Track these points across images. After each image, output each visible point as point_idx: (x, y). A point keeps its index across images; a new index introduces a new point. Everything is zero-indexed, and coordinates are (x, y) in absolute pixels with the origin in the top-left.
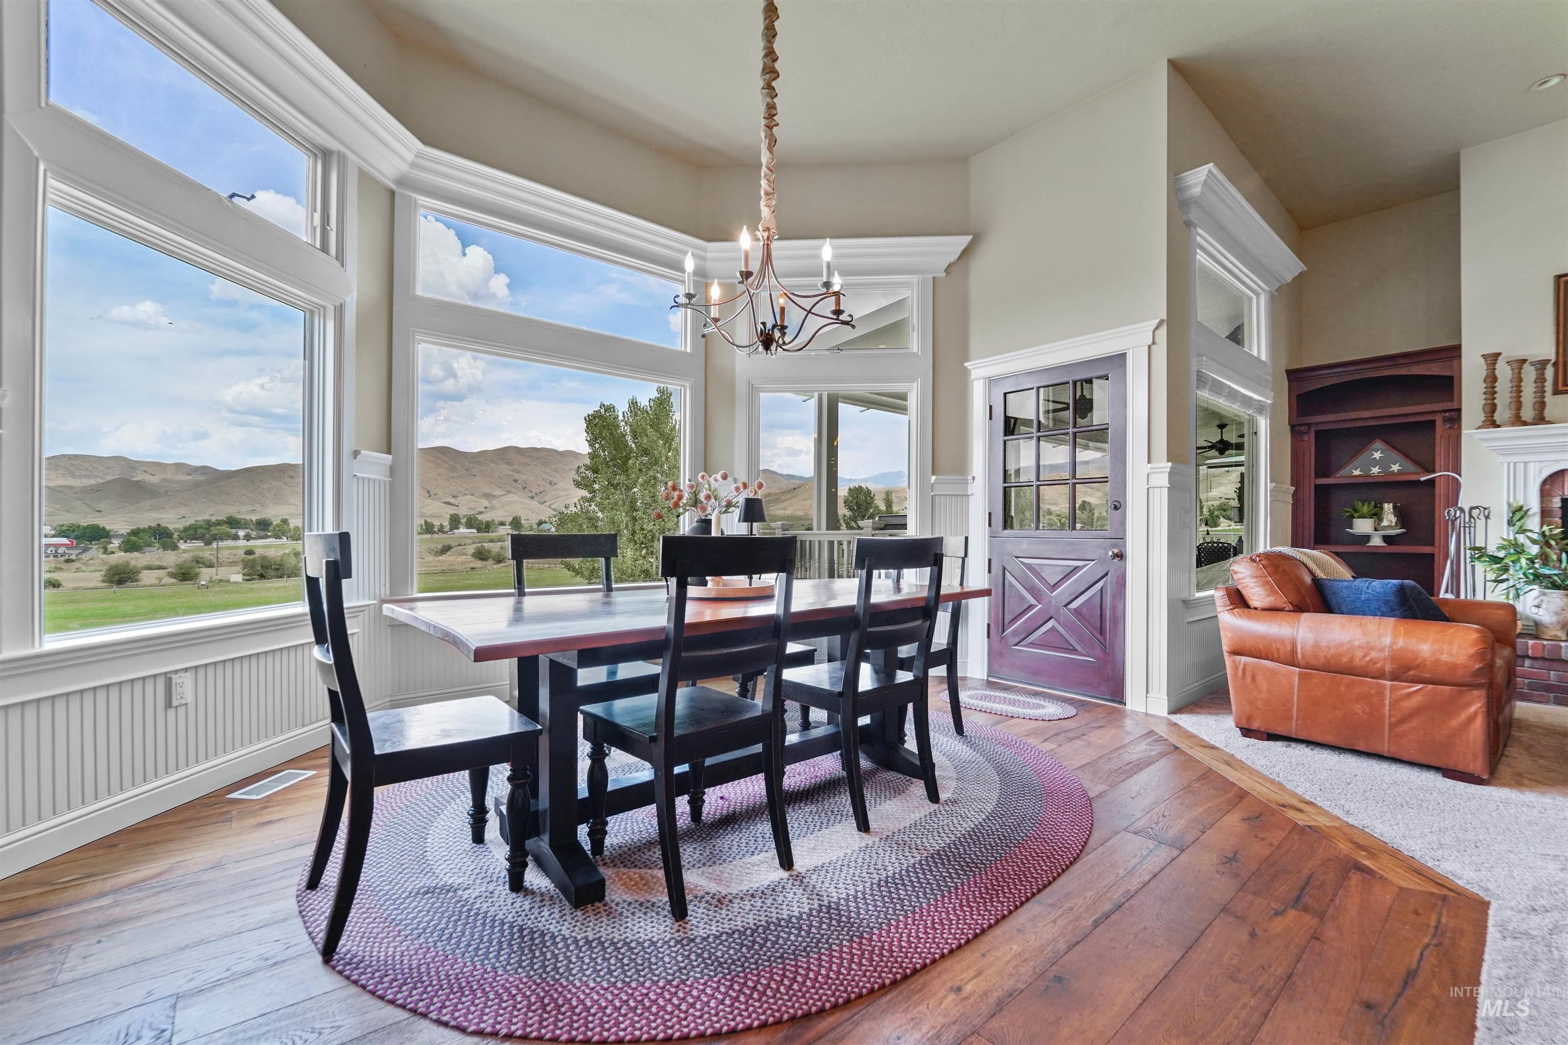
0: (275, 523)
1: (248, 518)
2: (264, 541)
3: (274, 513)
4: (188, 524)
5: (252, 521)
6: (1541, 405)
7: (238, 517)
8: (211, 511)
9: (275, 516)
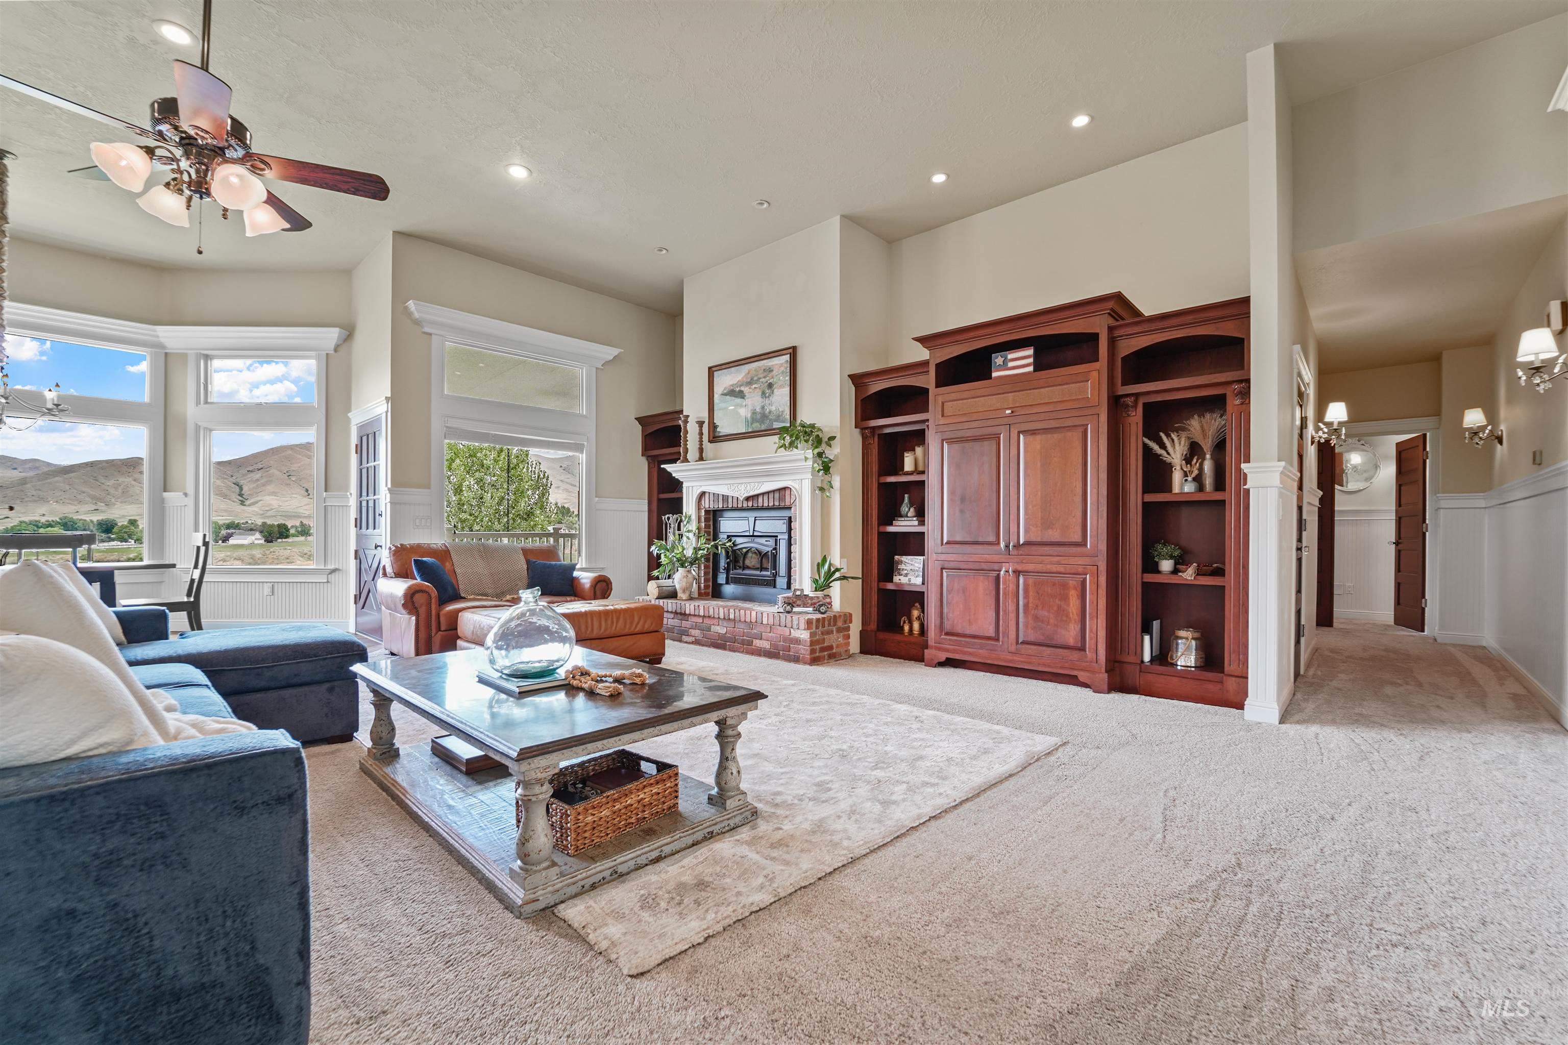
0: (120, 524)
1: (88, 519)
2: (106, 544)
3: (120, 513)
4: (10, 526)
5: (92, 521)
6: (701, 450)
7: (76, 517)
8: (43, 510)
9: (124, 516)
